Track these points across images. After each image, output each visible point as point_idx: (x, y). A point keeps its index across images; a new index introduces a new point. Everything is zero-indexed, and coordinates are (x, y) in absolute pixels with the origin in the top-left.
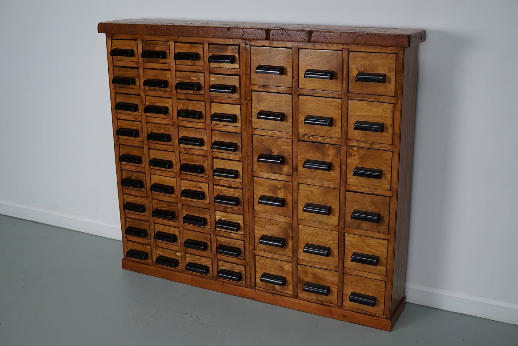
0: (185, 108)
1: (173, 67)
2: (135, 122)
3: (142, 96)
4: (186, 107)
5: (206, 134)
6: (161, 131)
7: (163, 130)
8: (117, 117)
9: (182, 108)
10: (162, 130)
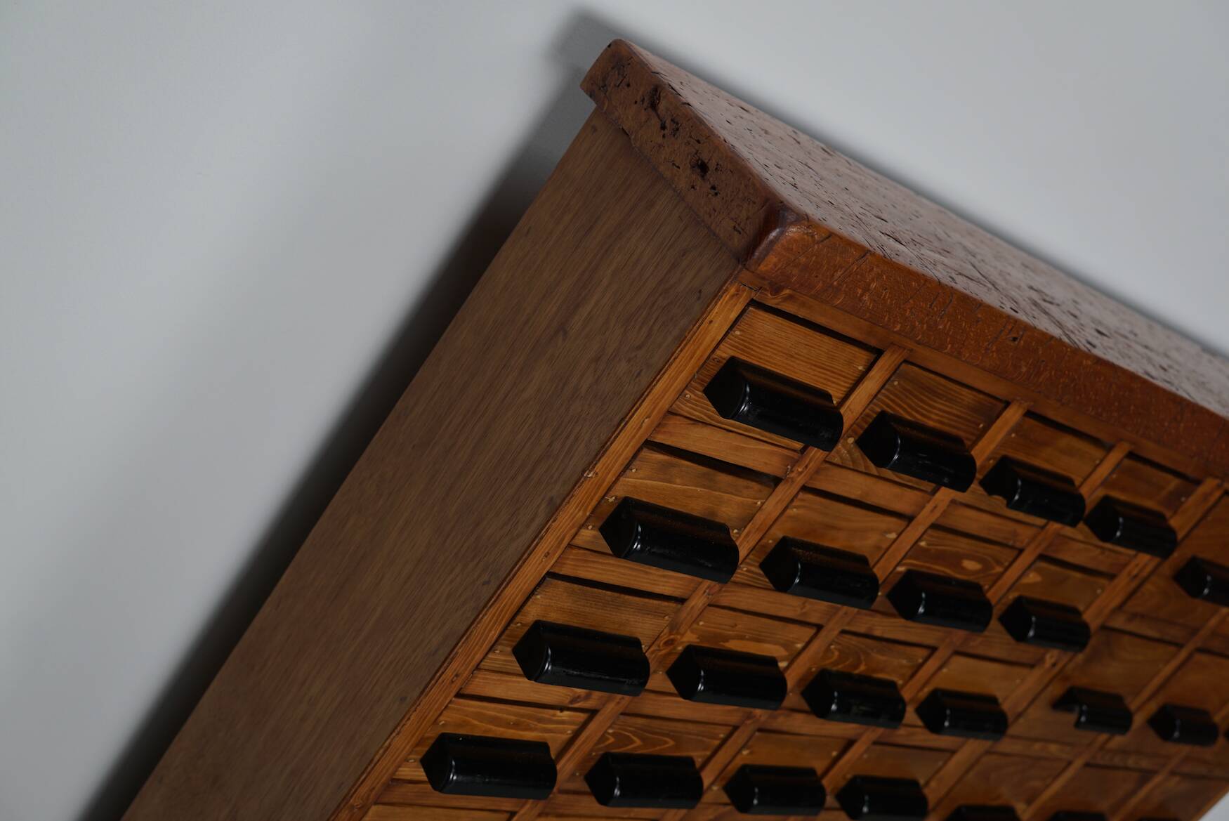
0: (840, 667)
1: (935, 507)
2: (558, 713)
3: (693, 607)
4: (847, 663)
5: (834, 754)
6: (658, 748)
7: (671, 743)
8: (461, 688)
9: (829, 667)
10: (666, 742)
